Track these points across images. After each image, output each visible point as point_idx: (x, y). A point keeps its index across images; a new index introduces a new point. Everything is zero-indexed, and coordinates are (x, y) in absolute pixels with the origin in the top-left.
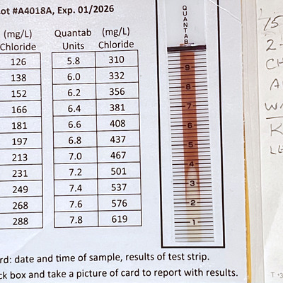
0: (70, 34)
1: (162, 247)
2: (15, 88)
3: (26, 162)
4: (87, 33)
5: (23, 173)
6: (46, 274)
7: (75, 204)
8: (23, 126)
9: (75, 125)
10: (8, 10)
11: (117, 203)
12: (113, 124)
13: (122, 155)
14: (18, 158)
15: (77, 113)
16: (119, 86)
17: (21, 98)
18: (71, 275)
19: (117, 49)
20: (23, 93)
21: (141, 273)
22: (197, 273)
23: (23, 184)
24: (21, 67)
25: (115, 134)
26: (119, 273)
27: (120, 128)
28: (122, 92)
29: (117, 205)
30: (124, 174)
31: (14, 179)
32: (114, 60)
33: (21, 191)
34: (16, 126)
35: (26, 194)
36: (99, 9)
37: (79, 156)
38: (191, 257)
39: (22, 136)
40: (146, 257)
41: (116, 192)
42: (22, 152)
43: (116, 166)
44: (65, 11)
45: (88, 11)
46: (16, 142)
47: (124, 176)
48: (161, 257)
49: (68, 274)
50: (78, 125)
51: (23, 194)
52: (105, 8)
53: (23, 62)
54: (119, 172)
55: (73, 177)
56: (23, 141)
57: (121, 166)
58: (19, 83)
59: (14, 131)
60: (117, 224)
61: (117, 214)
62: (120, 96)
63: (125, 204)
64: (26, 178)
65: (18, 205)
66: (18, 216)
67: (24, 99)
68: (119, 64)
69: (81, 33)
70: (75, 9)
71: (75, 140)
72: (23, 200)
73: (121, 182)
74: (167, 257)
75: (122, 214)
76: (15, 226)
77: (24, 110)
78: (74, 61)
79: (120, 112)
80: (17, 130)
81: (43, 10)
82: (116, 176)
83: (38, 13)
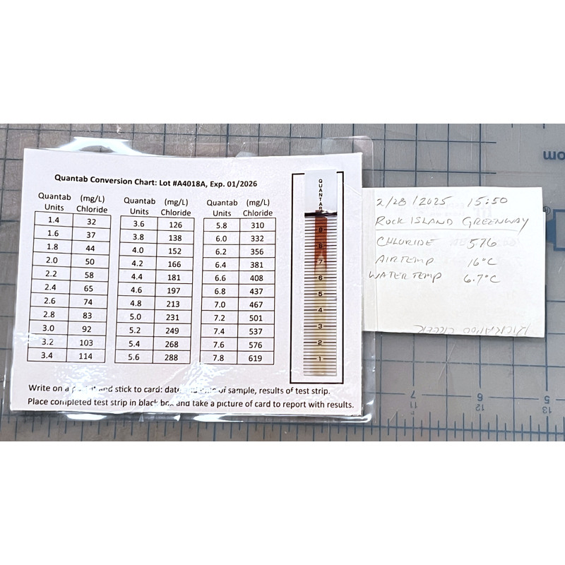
0: (220, 204)
1: (291, 383)
2: (172, 247)
3: (177, 308)
4: (234, 203)
5: (176, 318)
6: (191, 403)
7: (218, 345)
8: (177, 278)
9: (220, 278)
10: (169, 182)
11: (254, 345)
12: (252, 278)
13: (259, 304)
14: (171, 304)
15: (223, 268)
16: (259, 248)
17: (177, 255)
18: (213, 405)
19: (258, 216)
20: (178, 251)
21: (272, 404)
22: (320, 405)
23: (175, 326)
24: (178, 229)
25: (254, 287)
26: (253, 404)
27: (259, 282)
28: (261, 252)
29: (254, 346)
30: (261, 320)
31: (168, 321)
32: (256, 226)
33: (173, 332)
34: (171, 278)
35: (176, 335)
36: (244, 184)
37: (223, 305)
38: (316, 391)
39: (176, 286)
40: (277, 390)
41: (253, 335)
42: (175, 300)
43: (254, 314)
44: (216, 185)
45: (236, 185)
46: (171, 292)
47: (261, 322)
48: (289, 391)
49: (210, 404)
50: (224, 279)
51: (174, 335)
52: (249, 183)
53: (180, 225)
54: (256, 318)
55: (217, 322)
56: (177, 290)
57: (258, 314)
58: (175, 242)
59: (170, 282)
60: (253, 362)
61: (253, 354)
62: (259, 255)
63: (260, 345)
64: (177, 322)
65: (171, 344)
66: (169, 353)
67: (179, 255)
68: (260, 229)
69: (229, 203)
70: (225, 183)
71: (220, 291)
72: (174, 340)
73: (258, 327)
74: (294, 390)
75: (257, 354)
76: (166, 362)
77: (179, 265)
78: (222, 226)
79: (259, 269)
80: (172, 281)
81: (198, 183)
82: (254, 322)
83: (194, 186)
